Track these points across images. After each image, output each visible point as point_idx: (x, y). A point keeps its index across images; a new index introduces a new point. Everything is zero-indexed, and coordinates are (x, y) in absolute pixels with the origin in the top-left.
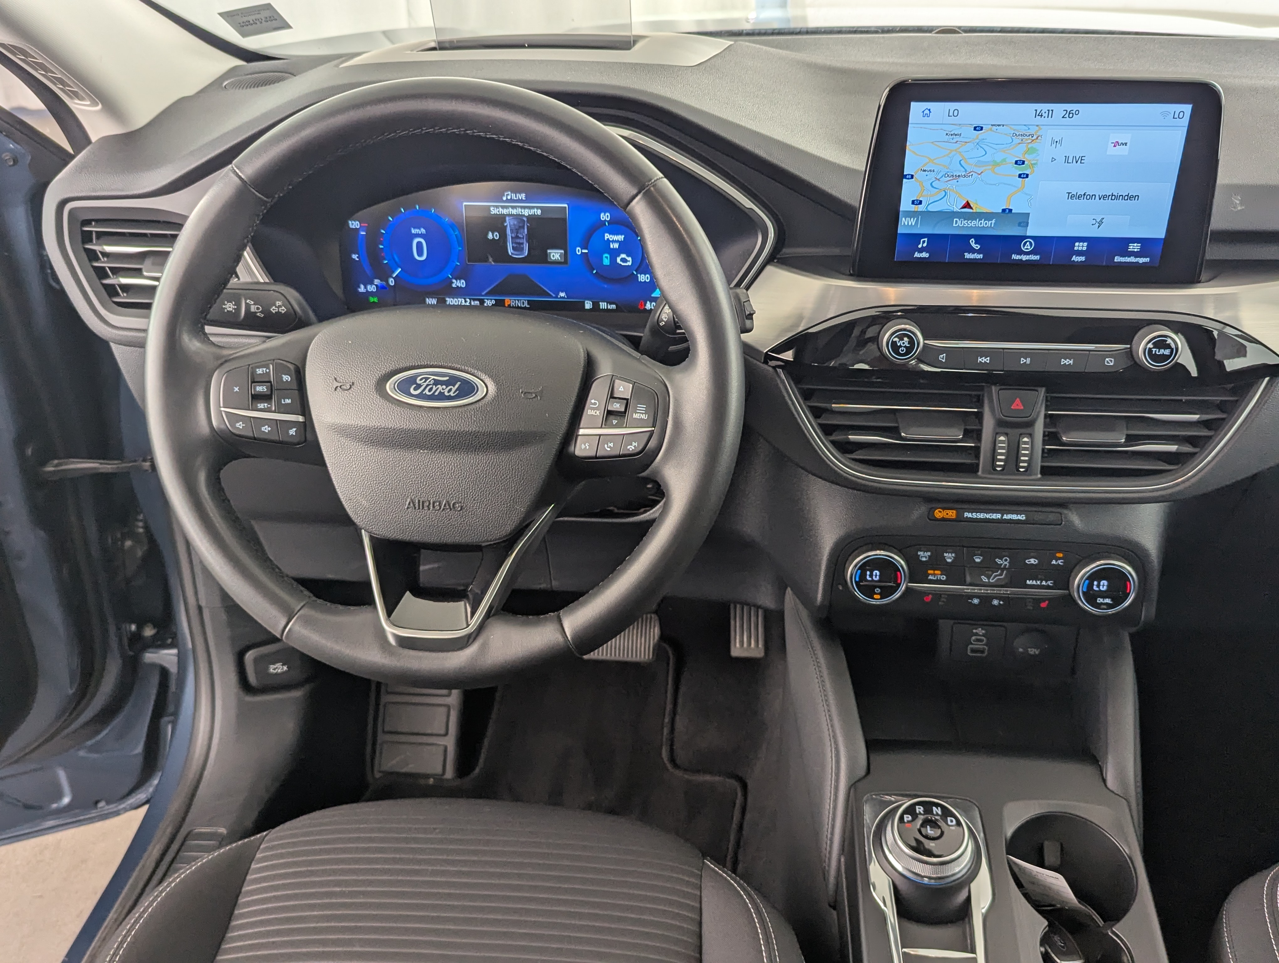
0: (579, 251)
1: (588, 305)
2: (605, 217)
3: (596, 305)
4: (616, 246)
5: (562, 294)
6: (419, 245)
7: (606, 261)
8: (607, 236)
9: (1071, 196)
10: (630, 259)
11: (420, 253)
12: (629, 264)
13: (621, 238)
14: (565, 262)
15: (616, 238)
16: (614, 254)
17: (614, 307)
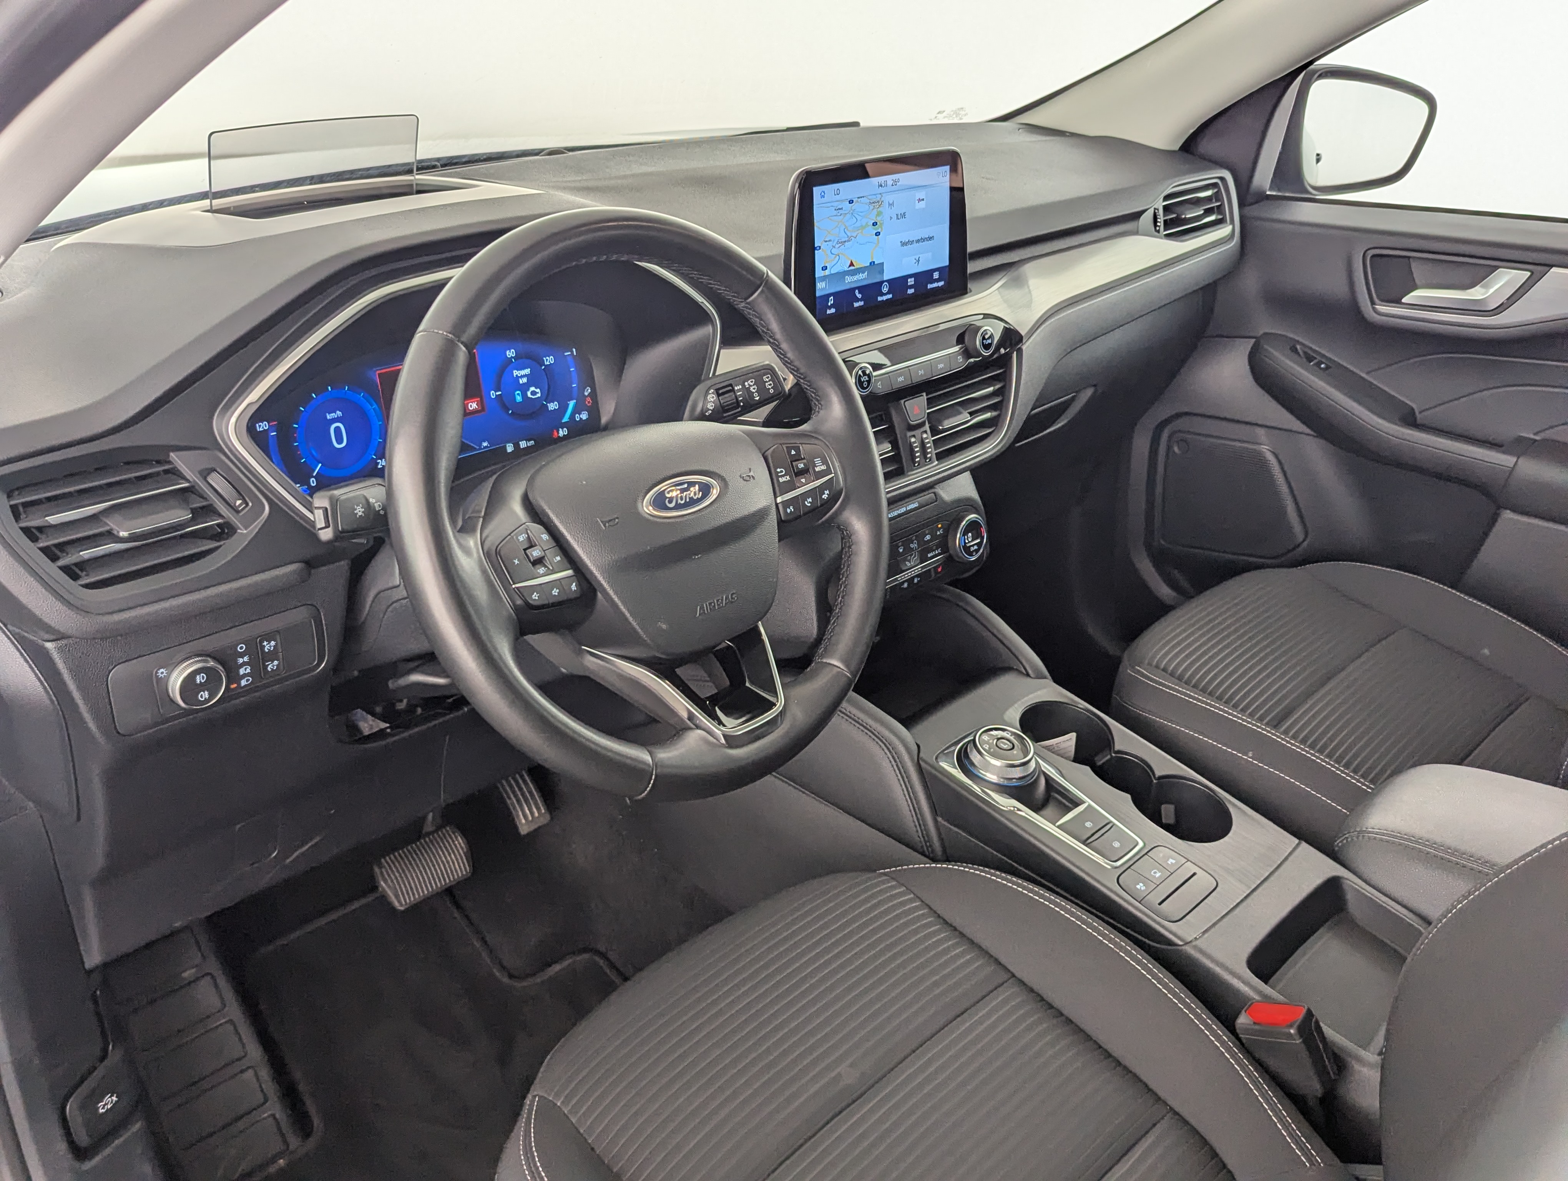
0: (493, 394)
1: (510, 448)
2: (511, 353)
3: (516, 445)
4: (525, 380)
5: (485, 444)
6: (337, 430)
7: (519, 399)
8: (516, 373)
9: (904, 244)
10: (538, 390)
11: (339, 440)
12: (539, 395)
13: (527, 371)
14: (483, 410)
15: (523, 372)
16: (524, 388)
17: (532, 442)
